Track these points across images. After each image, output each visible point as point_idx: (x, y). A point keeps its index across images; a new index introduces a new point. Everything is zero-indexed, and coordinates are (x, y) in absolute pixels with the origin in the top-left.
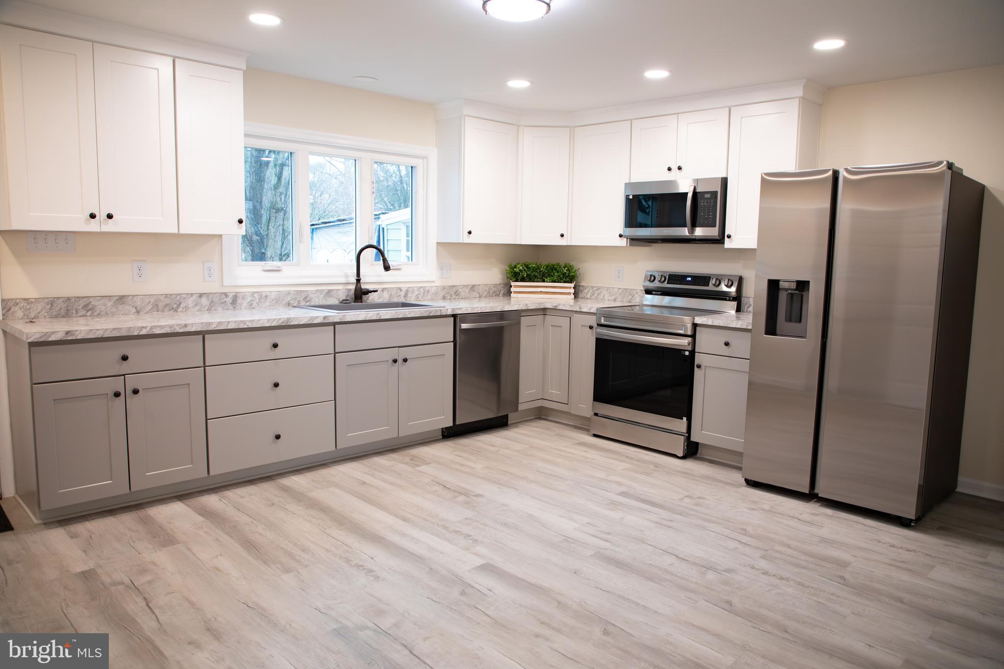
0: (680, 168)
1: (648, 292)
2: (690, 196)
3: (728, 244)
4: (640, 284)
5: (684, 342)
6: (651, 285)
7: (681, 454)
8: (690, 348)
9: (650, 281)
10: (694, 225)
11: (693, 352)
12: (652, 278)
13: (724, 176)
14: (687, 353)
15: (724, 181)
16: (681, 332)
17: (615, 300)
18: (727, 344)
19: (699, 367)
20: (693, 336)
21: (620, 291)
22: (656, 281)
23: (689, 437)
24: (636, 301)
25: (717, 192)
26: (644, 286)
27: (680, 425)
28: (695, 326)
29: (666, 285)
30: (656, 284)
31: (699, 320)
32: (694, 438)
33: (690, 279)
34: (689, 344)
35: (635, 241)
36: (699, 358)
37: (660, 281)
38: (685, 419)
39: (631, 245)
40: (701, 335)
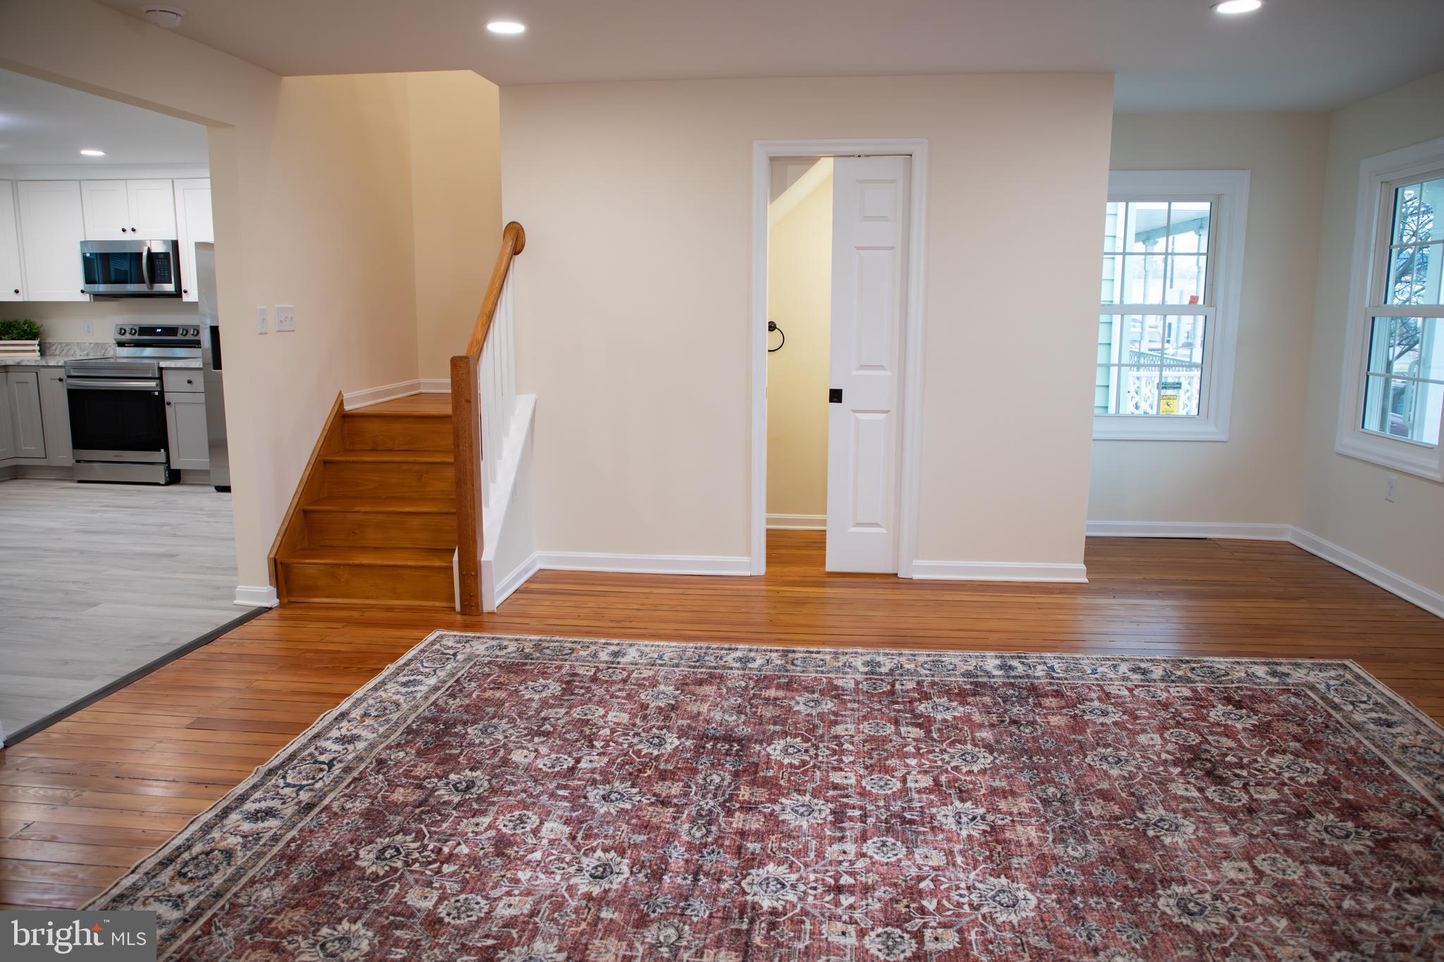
0: (133, 230)
1: (121, 344)
2: (145, 254)
3: (185, 298)
4: (110, 337)
5: (153, 384)
6: (123, 338)
7: (163, 482)
8: (159, 389)
9: (120, 333)
10: (153, 281)
11: (162, 392)
12: (122, 331)
13: (175, 239)
14: (157, 393)
15: (175, 244)
16: (150, 375)
17: (87, 355)
18: (189, 382)
19: (169, 404)
20: (161, 378)
21: (92, 345)
22: (127, 334)
23: (169, 466)
24: (111, 353)
25: (168, 253)
26: (115, 339)
27: (160, 456)
28: (161, 369)
29: (136, 337)
30: (128, 337)
31: (163, 364)
32: (174, 466)
33: (159, 330)
34: (157, 385)
35: (97, 296)
36: (168, 397)
37: (130, 334)
38: (162, 450)
39: (94, 300)
40: (167, 377)
